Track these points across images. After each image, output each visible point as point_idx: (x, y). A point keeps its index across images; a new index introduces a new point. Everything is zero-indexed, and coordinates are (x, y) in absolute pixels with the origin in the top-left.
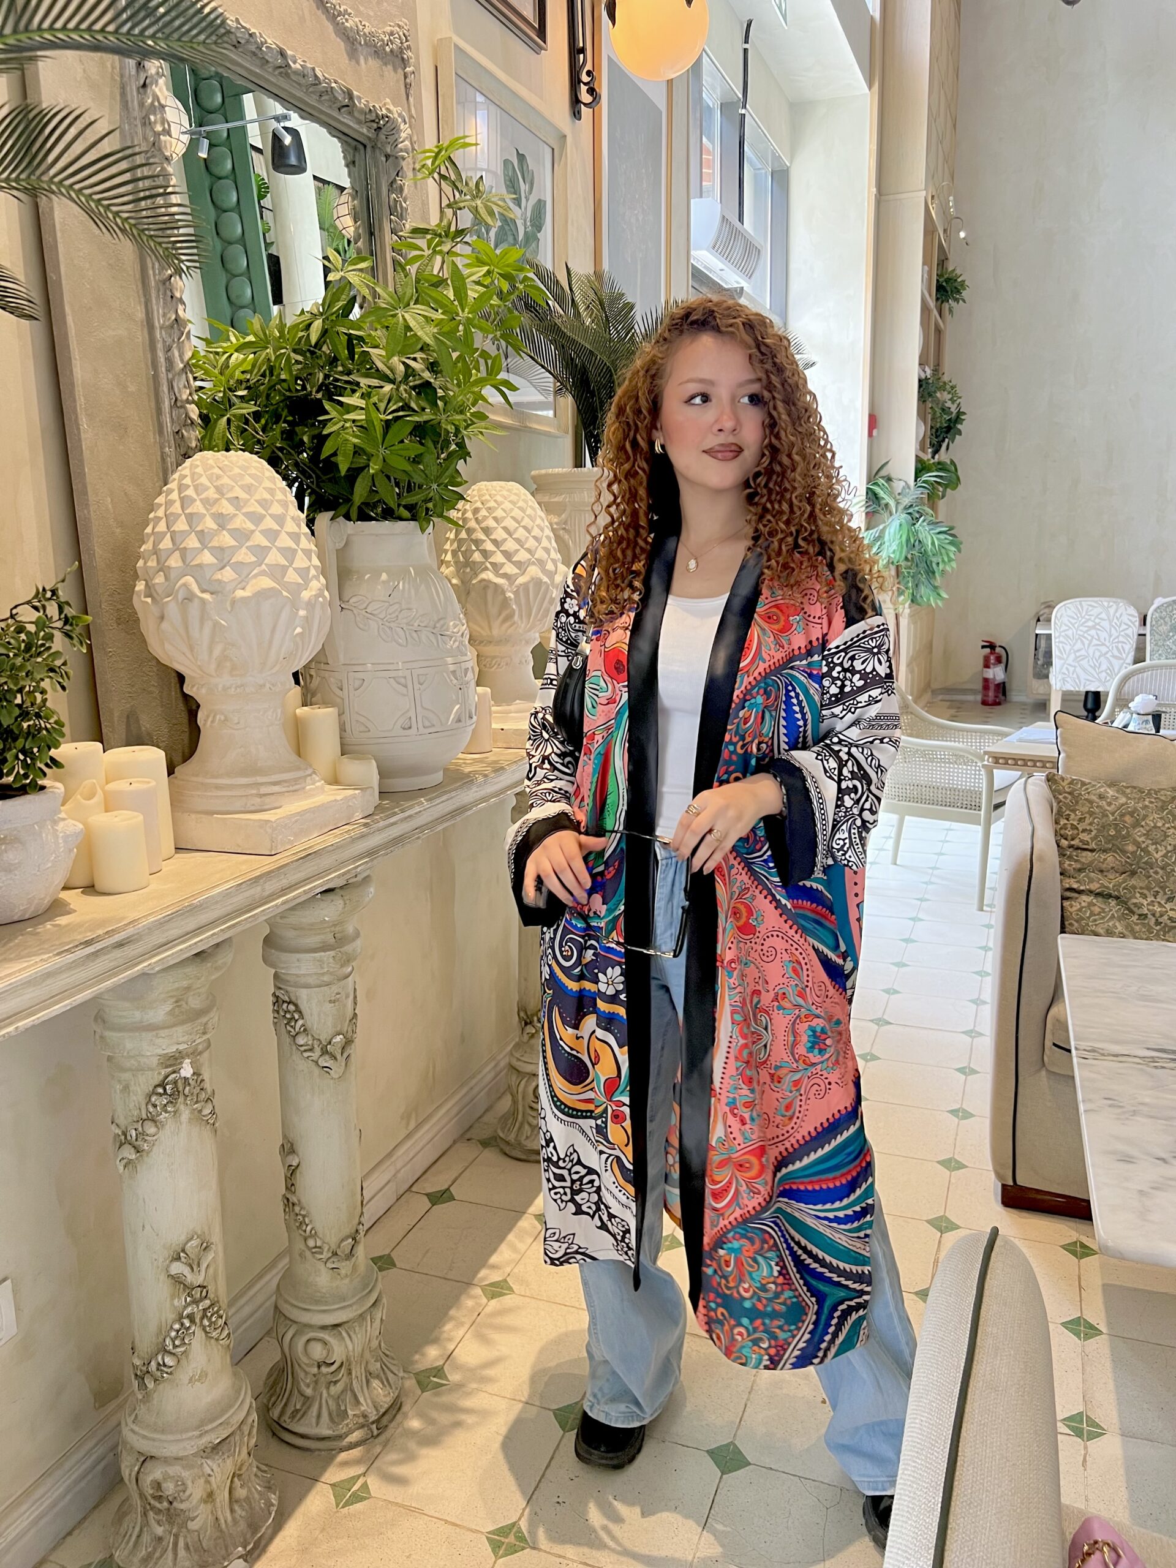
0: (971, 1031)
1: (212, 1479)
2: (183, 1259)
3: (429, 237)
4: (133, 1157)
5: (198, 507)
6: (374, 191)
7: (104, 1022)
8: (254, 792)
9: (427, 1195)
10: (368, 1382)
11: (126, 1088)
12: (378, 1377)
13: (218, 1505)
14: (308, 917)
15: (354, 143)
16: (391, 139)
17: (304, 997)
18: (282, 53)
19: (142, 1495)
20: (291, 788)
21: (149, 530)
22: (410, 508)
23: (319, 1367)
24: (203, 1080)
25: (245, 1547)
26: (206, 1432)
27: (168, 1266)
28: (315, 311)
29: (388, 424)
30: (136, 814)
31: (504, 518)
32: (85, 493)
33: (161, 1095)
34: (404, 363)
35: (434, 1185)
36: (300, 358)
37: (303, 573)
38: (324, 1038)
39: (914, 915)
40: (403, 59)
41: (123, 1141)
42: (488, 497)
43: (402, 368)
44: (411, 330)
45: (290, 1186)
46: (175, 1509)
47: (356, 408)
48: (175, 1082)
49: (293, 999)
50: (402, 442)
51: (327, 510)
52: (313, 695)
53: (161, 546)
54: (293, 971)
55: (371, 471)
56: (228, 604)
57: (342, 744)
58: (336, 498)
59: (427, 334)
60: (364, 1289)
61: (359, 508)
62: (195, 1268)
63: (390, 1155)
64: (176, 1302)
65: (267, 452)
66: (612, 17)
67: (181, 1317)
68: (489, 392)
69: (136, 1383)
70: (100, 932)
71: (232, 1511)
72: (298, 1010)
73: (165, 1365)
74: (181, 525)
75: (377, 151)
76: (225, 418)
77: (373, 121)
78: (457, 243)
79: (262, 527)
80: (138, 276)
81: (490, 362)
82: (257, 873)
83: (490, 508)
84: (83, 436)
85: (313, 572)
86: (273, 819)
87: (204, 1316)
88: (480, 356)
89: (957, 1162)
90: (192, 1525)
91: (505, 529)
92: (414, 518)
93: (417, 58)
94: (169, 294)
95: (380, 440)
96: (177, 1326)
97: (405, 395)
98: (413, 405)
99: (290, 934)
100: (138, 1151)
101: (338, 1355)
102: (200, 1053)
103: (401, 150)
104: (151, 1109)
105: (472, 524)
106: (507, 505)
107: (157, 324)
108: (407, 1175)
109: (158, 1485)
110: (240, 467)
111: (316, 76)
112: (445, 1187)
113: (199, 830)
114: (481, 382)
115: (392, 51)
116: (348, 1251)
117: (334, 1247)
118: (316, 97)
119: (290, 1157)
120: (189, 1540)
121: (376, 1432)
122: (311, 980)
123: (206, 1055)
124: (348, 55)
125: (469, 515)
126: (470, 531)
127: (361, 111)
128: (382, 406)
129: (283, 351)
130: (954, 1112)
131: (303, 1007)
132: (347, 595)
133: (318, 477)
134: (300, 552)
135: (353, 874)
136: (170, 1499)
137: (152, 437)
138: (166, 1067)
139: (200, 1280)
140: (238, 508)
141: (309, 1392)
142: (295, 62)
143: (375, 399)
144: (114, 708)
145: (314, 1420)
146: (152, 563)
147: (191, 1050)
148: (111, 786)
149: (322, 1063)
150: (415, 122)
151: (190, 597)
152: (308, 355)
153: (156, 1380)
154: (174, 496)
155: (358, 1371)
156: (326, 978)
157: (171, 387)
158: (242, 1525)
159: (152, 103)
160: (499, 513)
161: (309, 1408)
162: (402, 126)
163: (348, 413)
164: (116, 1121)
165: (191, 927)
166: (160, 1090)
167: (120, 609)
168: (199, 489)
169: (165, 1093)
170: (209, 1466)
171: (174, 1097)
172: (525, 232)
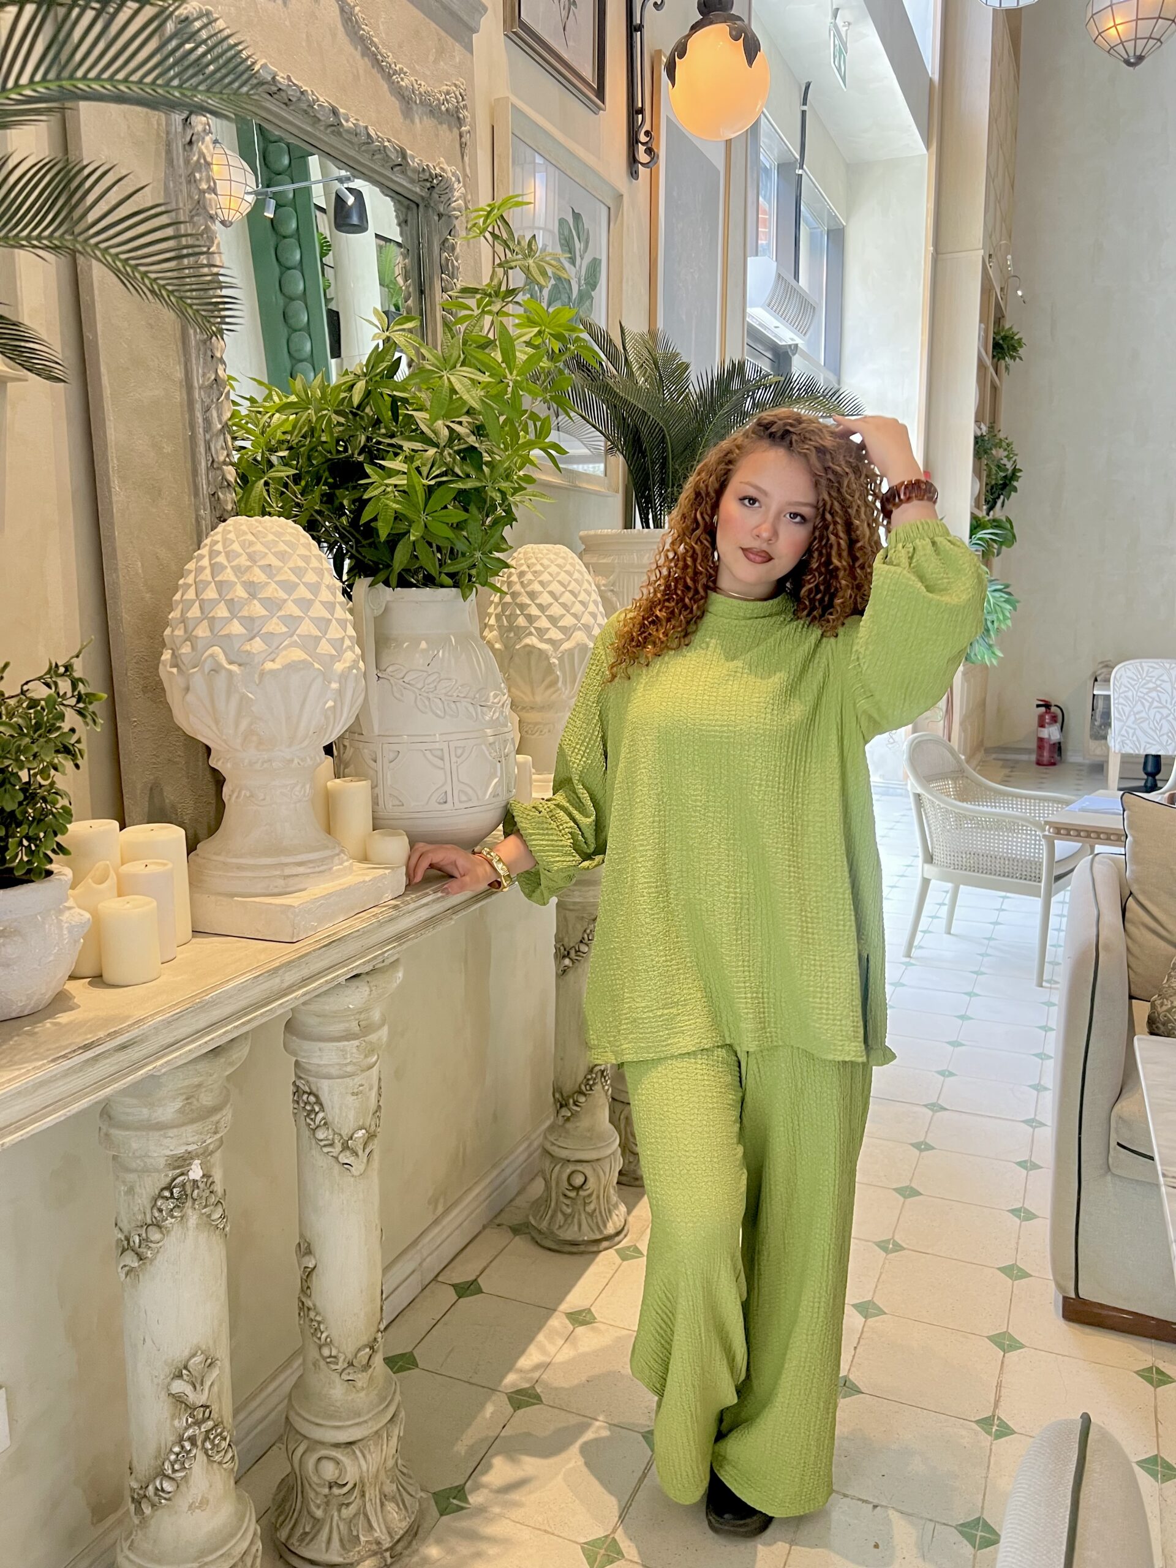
0: (1033, 1120)
2: (185, 1377)
3: (478, 296)
4: (134, 1264)
5: (229, 575)
6: (425, 250)
7: (110, 1117)
8: (278, 873)
9: (454, 1286)
10: (382, 1504)
11: (131, 1191)
12: (393, 1499)
14: (332, 1004)
15: (407, 202)
16: (444, 198)
17: (325, 1088)
18: (335, 112)
20: (317, 869)
21: (177, 597)
22: (452, 575)
23: (330, 1487)
24: (213, 1182)
26: (206, 1564)
27: (169, 1384)
28: (359, 372)
29: (430, 490)
30: (149, 899)
31: (551, 582)
32: (114, 556)
33: (167, 1199)
34: (448, 427)
35: (462, 1274)
36: (342, 420)
37: (338, 644)
38: (345, 1133)
39: (969, 990)
40: (459, 118)
41: (126, 1246)
42: (534, 560)
43: (446, 432)
44: (457, 393)
45: (306, 1289)
47: (398, 472)
48: (183, 1185)
49: (314, 1090)
50: (445, 507)
51: (366, 576)
52: (346, 766)
53: (189, 615)
54: (315, 1061)
55: (412, 538)
56: (256, 676)
57: (373, 818)
58: (376, 564)
59: (473, 398)
60: (381, 1404)
61: (400, 574)
62: (198, 1386)
63: (415, 1242)
64: (176, 1422)
65: (305, 519)
66: (672, 76)
67: (180, 1441)
68: (536, 453)
69: (132, 1507)
70: (101, 1034)
72: (319, 1102)
73: (163, 1490)
74: (211, 593)
75: (430, 210)
76: (262, 481)
77: (427, 180)
78: (508, 303)
79: (294, 596)
80: (178, 334)
81: (538, 424)
82: (276, 964)
83: (536, 572)
84: (114, 499)
85: (347, 643)
86: (296, 905)
87: (207, 1438)
88: (529, 418)
89: (1019, 1269)
91: (551, 593)
92: (456, 585)
93: (473, 117)
94: (209, 354)
95: (422, 507)
96: (177, 1449)
97: (448, 459)
98: (457, 470)
99: (312, 1021)
100: (140, 1258)
101: (351, 1475)
102: (212, 1152)
103: (454, 210)
104: (156, 1214)
105: (517, 587)
106: (554, 569)
107: (196, 384)
108: (433, 1264)
110: (274, 534)
111: (369, 135)
112: (473, 1277)
113: (218, 913)
114: (530, 445)
115: (447, 110)
116: (365, 1362)
117: (350, 1357)
118: (369, 156)
119: (307, 1258)
121: (389, 1561)
122: (334, 1071)
123: (218, 1154)
124: (402, 112)
125: (514, 578)
126: (514, 595)
127: (415, 170)
128: (425, 470)
129: (324, 412)
130: (1015, 1212)
131: (325, 1098)
132: (385, 661)
133: (357, 542)
134: (334, 621)
135: (380, 959)
137: (187, 500)
138: (174, 1169)
139: (202, 1399)
140: (271, 576)
141: (319, 1513)
142: (347, 121)
143: (418, 463)
144: (136, 780)
145: (324, 1545)
146: (179, 632)
147: (201, 1151)
148: (126, 869)
149: (343, 1159)
150: (470, 182)
151: (217, 669)
152: (350, 416)
153: (153, 1505)
154: (205, 562)
155: (372, 1493)
156: (349, 1069)
157: (208, 449)
159: (198, 160)
160: (545, 577)
161: (319, 1531)
162: (456, 185)
163: (390, 477)
164: (120, 1224)
165: (202, 1024)
166: (167, 1194)
167: (146, 678)
168: (230, 555)
169: (172, 1197)
171: (181, 1201)
172: (580, 291)
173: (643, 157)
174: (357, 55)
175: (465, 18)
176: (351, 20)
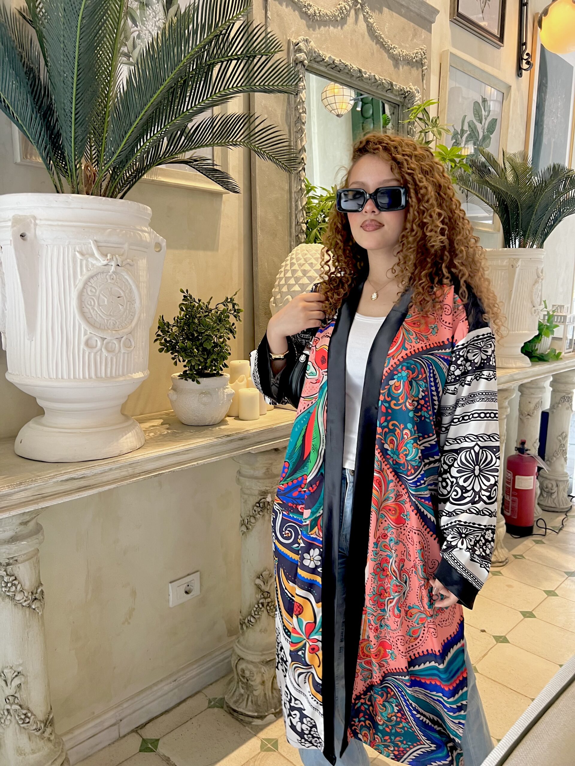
1: (264, 675)
2: (261, 578)
4: (245, 530)
5: (296, 267)
6: (401, 125)
7: (240, 473)
11: (246, 501)
13: (266, 688)
15: (394, 105)
16: (411, 101)
18: (360, 71)
19: (238, 674)
21: (278, 276)
25: (275, 710)
26: (264, 654)
27: (255, 580)
32: (257, 261)
33: (257, 507)
40: (422, 63)
41: (242, 523)
46: (249, 684)
53: (281, 283)
62: (265, 583)
66: (540, 26)
67: (258, 603)
69: (240, 627)
70: (234, 433)
71: (272, 693)
73: (251, 621)
74: (289, 274)
75: (404, 107)
76: (316, 229)
77: (403, 94)
84: (258, 238)
87: (268, 605)
90: (256, 693)
93: (430, 62)
94: (299, 178)
100: (247, 529)
104: (254, 512)
107: (293, 191)
109: (243, 671)
110: (316, 250)
111: (375, 79)
115: (416, 61)
118: (376, 88)
120: (253, 699)
124: (394, 66)
127: (397, 91)
136: (248, 679)
137: (287, 238)
138: (261, 496)
139: (267, 589)
140: (312, 267)
146: (277, 290)
147: (271, 491)
150: (426, 92)
153: (247, 627)
154: (289, 262)
157: (296, 217)
162: (417, 95)
164: (241, 515)
165: (270, 437)
166: (258, 505)
168: (298, 259)
169: (260, 506)
170: (264, 669)
171: (263, 508)
172: (483, 135)
173: (525, 66)
174: (374, 44)
175: (428, 17)
176: (371, 29)
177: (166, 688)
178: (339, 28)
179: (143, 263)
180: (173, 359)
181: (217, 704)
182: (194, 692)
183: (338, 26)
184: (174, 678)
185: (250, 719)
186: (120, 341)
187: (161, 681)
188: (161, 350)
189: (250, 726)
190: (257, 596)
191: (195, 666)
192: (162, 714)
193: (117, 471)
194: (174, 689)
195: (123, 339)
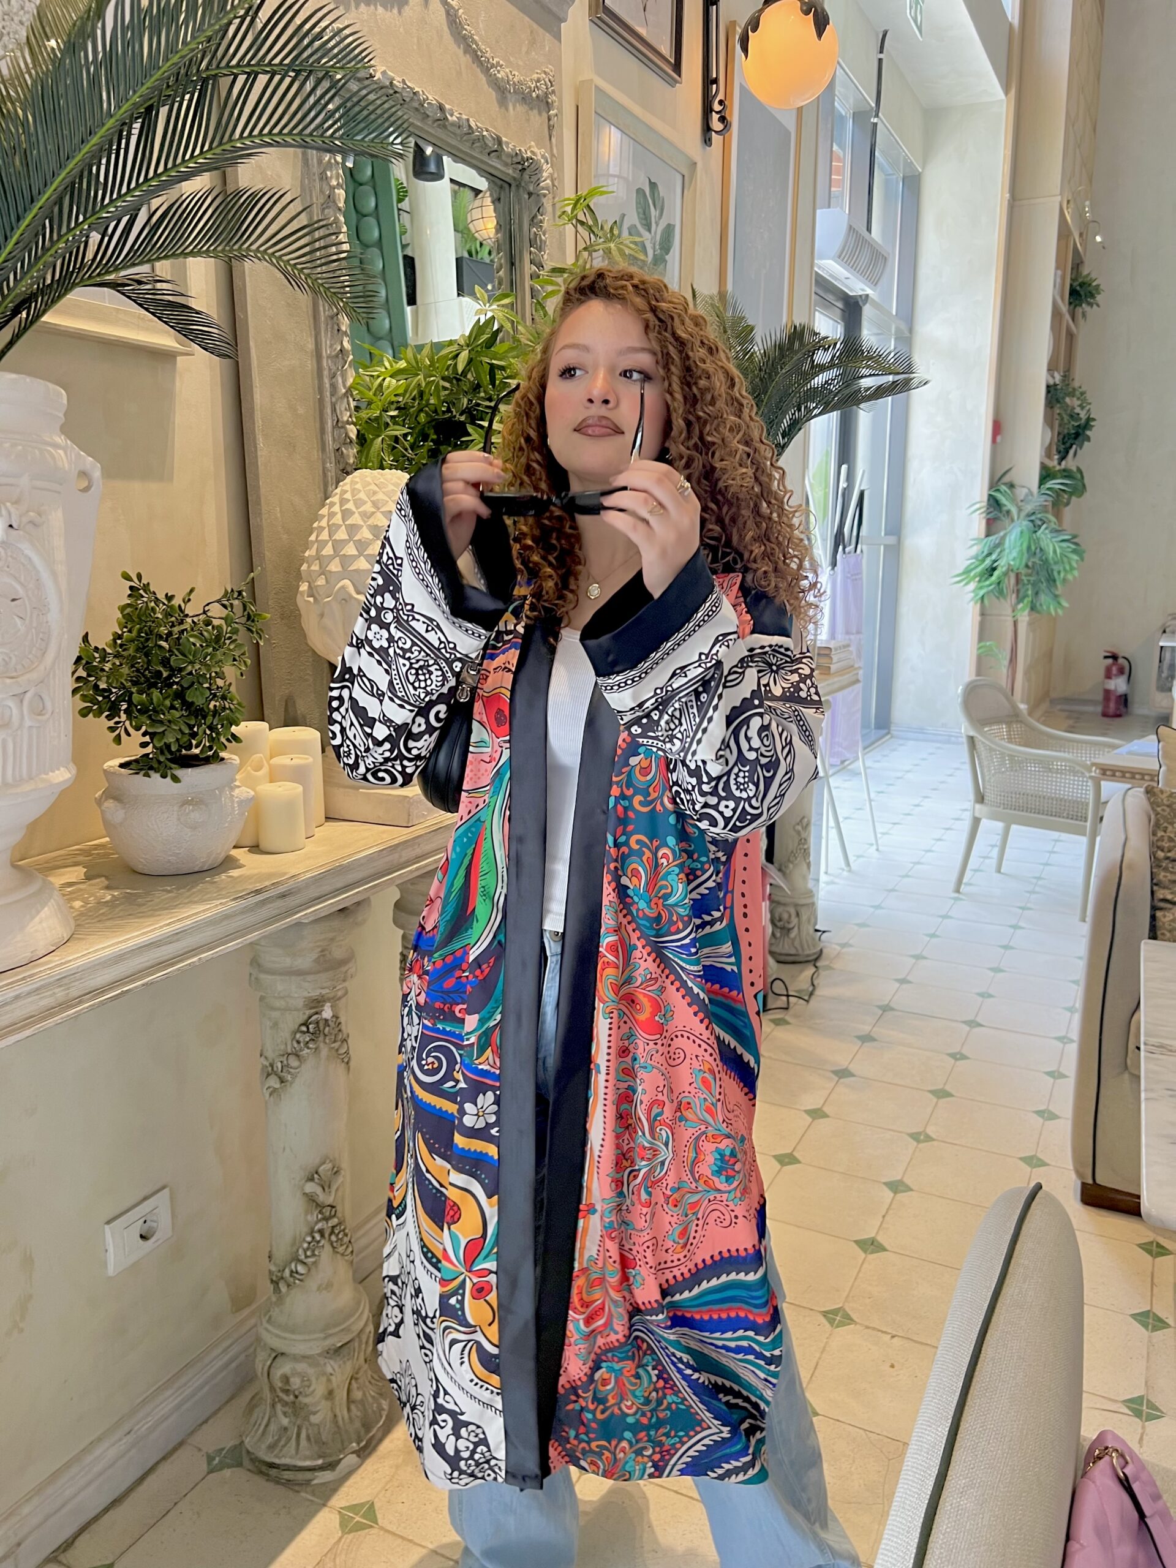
0: (1064, 1037)
1: (333, 1378)
2: (316, 1180)
4: (277, 1086)
5: (356, 519)
6: (516, 226)
7: (259, 965)
11: (275, 1025)
13: (337, 1402)
15: (500, 182)
16: (534, 179)
18: (441, 108)
19: (272, 1389)
21: (313, 538)
24: (340, 1023)
25: (358, 1444)
26: (331, 1335)
27: (303, 1185)
28: (462, 342)
30: (296, 785)
32: (258, 503)
33: (304, 1033)
36: (447, 385)
39: (1014, 923)
40: (547, 102)
41: (269, 1071)
46: (300, 1403)
53: (324, 553)
62: (326, 1189)
66: (745, 49)
67: (311, 1233)
69: (271, 1288)
70: (267, 883)
71: (349, 1410)
73: (297, 1272)
74: (342, 535)
75: (521, 190)
76: (380, 439)
77: (519, 163)
80: (311, 313)
82: (396, 842)
84: (259, 453)
86: (410, 795)
87: (332, 1233)
90: (314, 1419)
93: (560, 101)
94: (336, 327)
96: (309, 1239)
99: (417, 900)
100: (283, 1081)
102: (340, 999)
103: (543, 189)
104: (296, 1045)
107: (324, 354)
109: (286, 1379)
110: (393, 485)
111: (470, 126)
113: (345, 802)
115: (538, 96)
118: (468, 144)
120: (310, 1431)
123: (343, 1000)
124: (498, 102)
127: (509, 155)
129: (432, 378)
130: (1039, 1113)
136: (297, 1393)
137: (316, 454)
138: (310, 1009)
139: (330, 1200)
144: (274, 695)
146: (315, 567)
147: (331, 996)
148: (276, 761)
150: (556, 161)
151: (347, 598)
152: (455, 382)
153: (289, 1286)
154: (336, 508)
157: (334, 410)
158: (358, 1424)
162: (544, 166)
164: (265, 1054)
165: (339, 885)
166: (304, 1029)
167: (283, 607)
168: (359, 503)
169: (308, 1031)
170: (331, 1366)
171: (315, 1035)
172: (654, 255)
173: (716, 125)
174: (461, 52)
175: (554, 9)
176: (455, 22)
177: (112, 1453)
178: (395, 11)
179: (56, 518)
180: (112, 729)
181: (228, 1461)
182: (170, 1447)
183: (392, 7)
184: (126, 1428)
185: (308, 1475)
186: (22, 701)
187: (99, 1439)
188: (84, 713)
189: (309, 1489)
190: (309, 1218)
191: (169, 1393)
192: (106, 1510)
193: (30, 1000)
194: (129, 1450)
195: (28, 695)
